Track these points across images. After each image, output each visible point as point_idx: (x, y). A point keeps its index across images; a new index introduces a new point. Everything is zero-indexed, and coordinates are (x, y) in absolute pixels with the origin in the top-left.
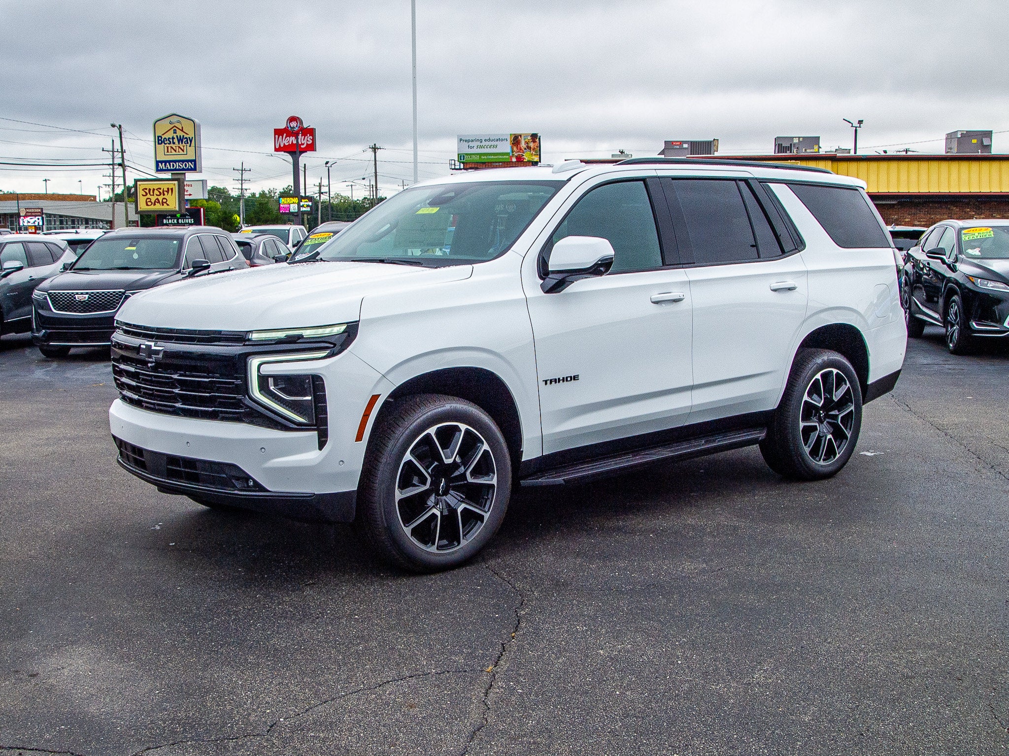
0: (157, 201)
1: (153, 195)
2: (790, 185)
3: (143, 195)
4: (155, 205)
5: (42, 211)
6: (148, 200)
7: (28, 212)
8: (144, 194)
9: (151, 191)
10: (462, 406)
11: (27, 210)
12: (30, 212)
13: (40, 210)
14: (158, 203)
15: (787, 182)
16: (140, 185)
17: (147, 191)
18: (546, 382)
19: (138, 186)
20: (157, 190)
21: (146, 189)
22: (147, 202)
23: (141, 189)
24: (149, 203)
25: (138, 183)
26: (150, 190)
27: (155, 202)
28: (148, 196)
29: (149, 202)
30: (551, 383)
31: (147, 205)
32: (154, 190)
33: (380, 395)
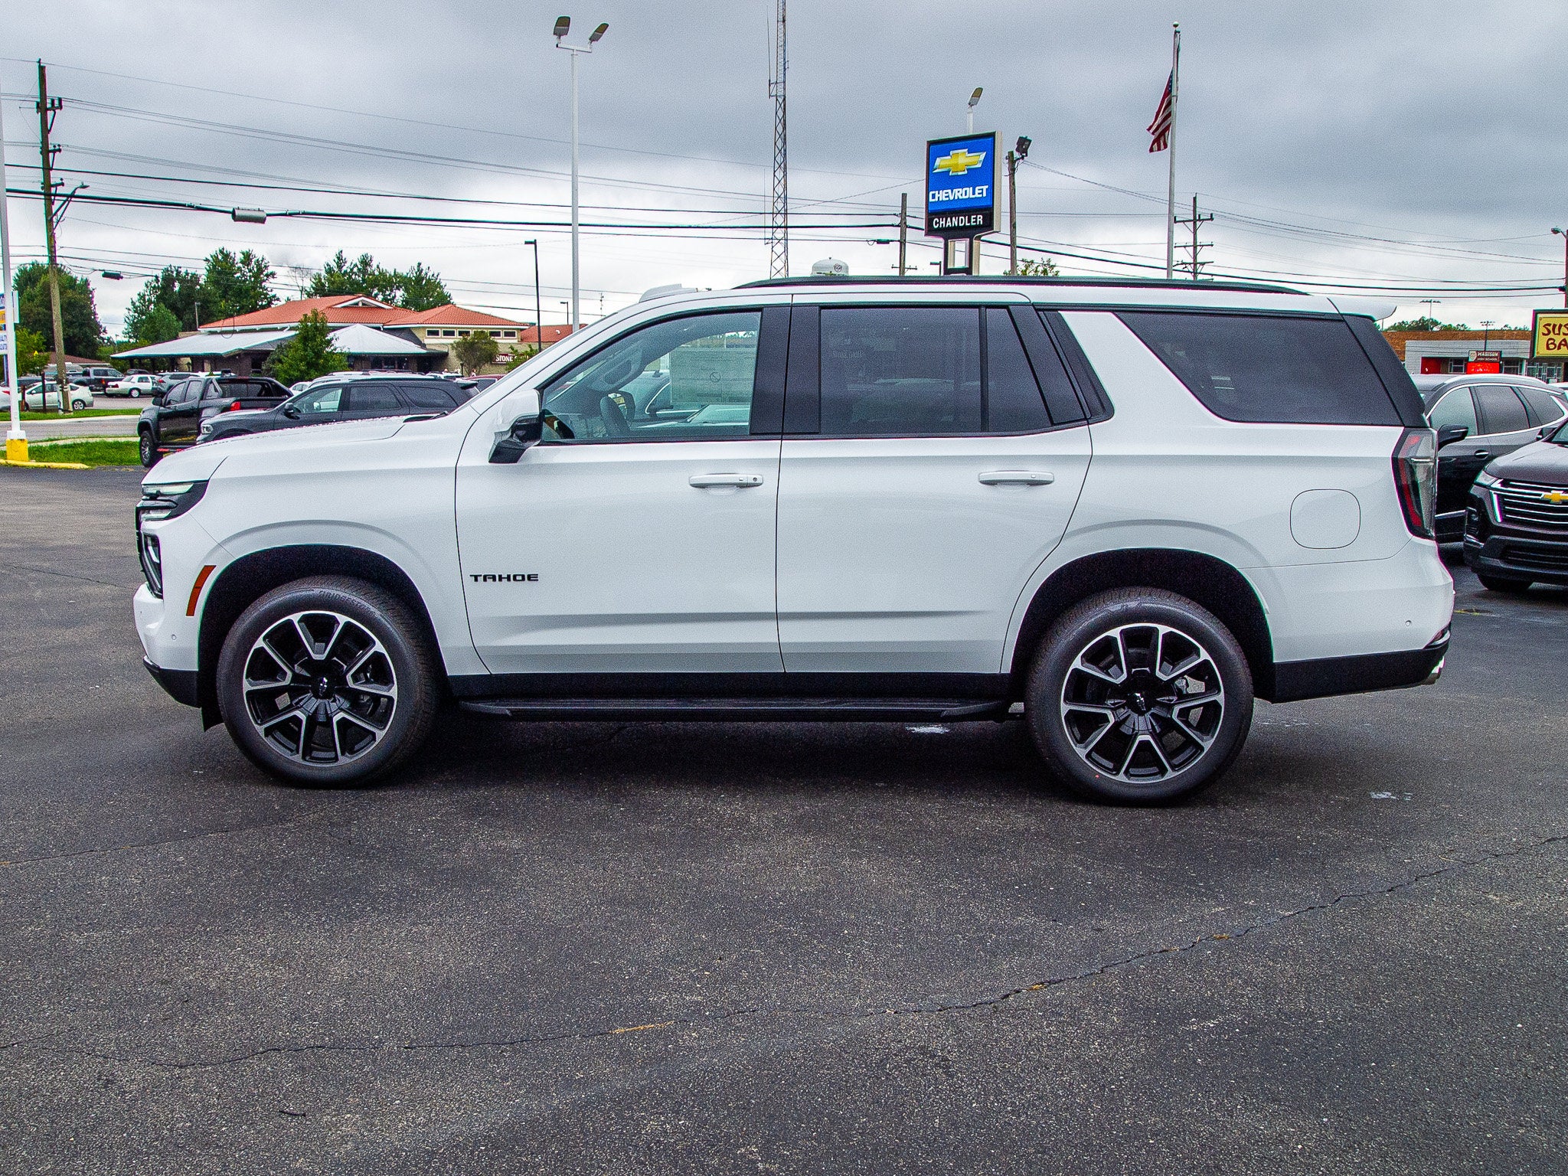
0: (1563, 343)
1: (1559, 334)
2: (1121, 315)
3: (1544, 334)
4: (1559, 348)
5: (1501, 355)
6: (1550, 342)
7: (1479, 357)
8: (1546, 332)
9: (1557, 327)
10: (340, 593)
11: (1479, 354)
12: (1483, 357)
13: (1497, 355)
14: (1564, 345)
15: (1114, 309)
16: (1541, 319)
17: (1551, 328)
18: (476, 578)
19: (1538, 320)
20: (1565, 326)
21: (1549, 325)
22: (1548, 345)
23: (1541, 326)
24: (1552, 346)
25: (1539, 316)
26: (1554, 326)
27: (1560, 344)
28: (1552, 335)
29: (1551, 344)
30: (485, 580)
31: (1548, 348)
32: (1560, 326)
33: (215, 566)
